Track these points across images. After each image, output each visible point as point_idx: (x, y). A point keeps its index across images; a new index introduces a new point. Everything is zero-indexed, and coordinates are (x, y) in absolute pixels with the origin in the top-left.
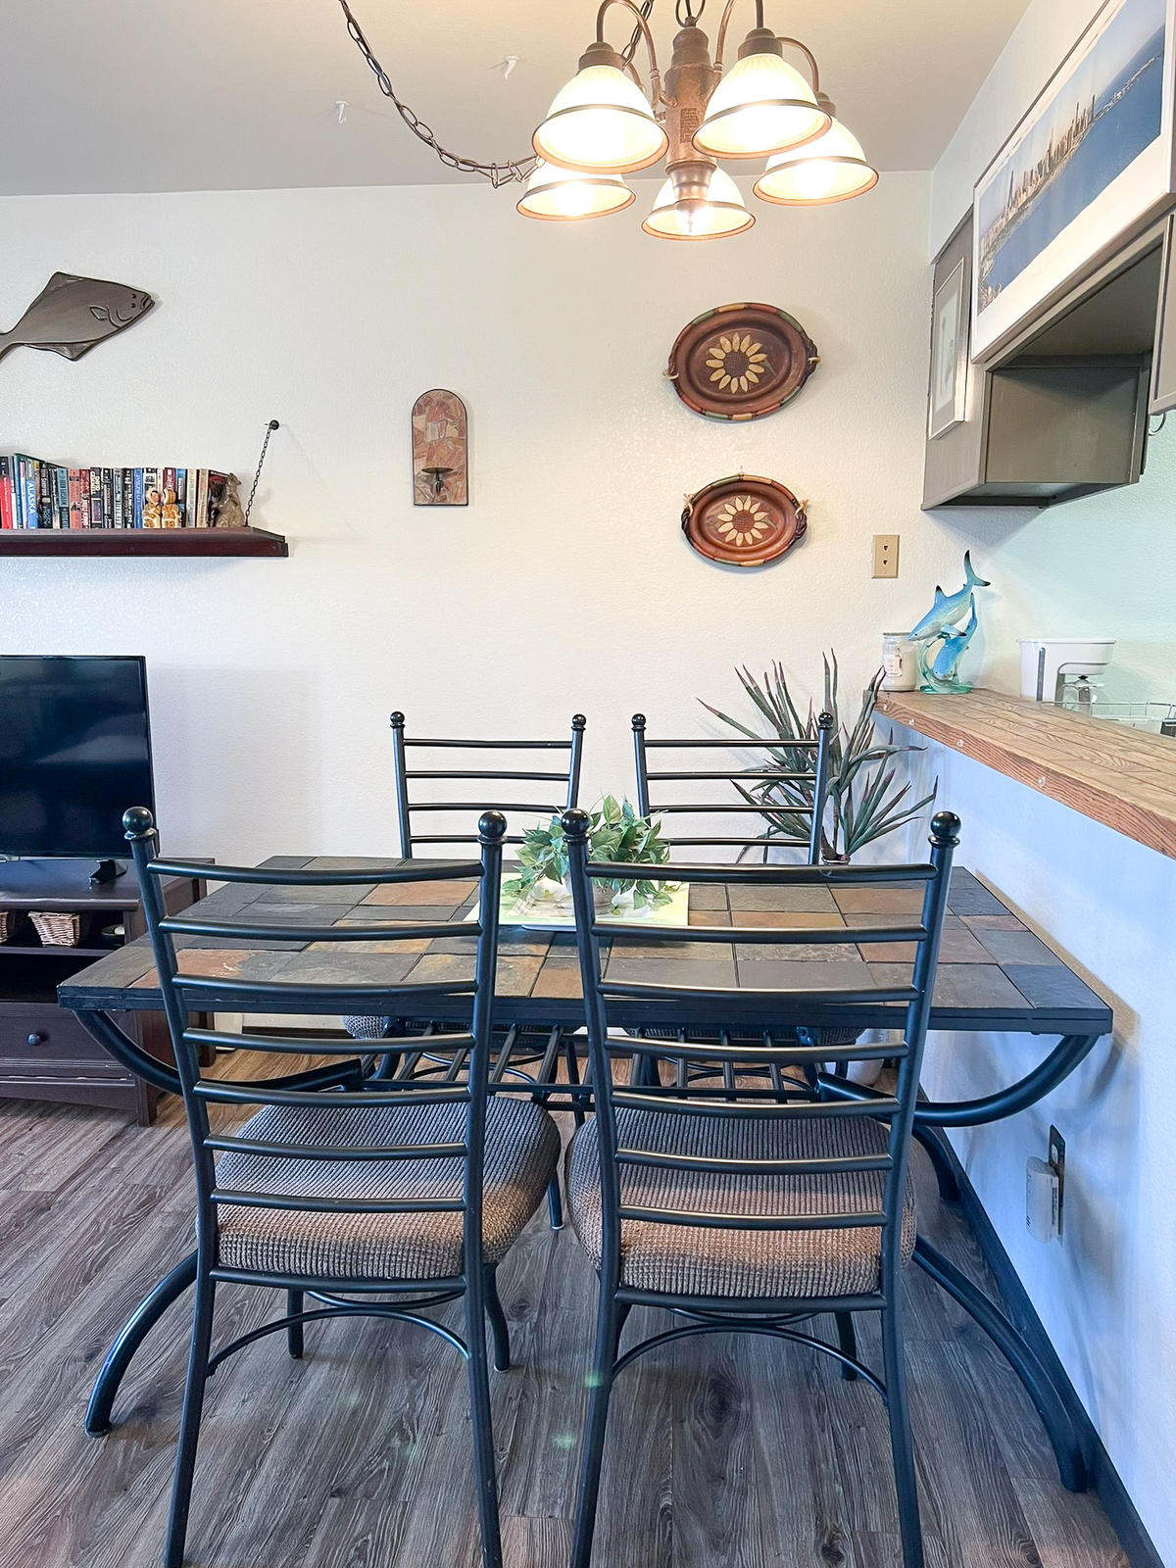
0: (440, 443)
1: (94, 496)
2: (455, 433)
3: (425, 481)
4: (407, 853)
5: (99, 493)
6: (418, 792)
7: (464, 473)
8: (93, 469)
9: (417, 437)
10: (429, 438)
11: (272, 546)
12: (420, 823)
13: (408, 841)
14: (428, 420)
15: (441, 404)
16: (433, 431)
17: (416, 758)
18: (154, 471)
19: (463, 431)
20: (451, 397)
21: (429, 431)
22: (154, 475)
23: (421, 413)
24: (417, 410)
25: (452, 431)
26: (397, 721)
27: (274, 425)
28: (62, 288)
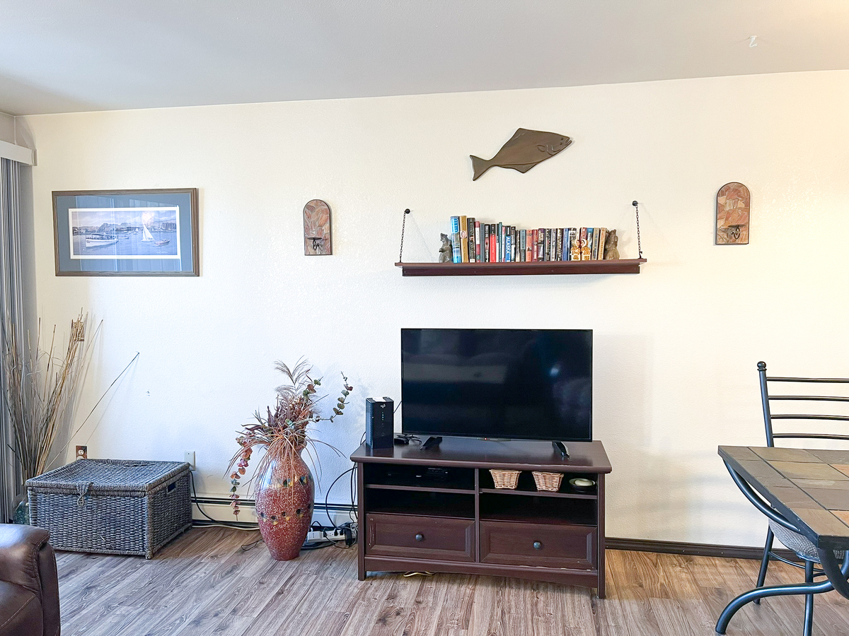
0: (734, 211)
1: (540, 243)
2: (743, 206)
3: (723, 232)
4: (771, 444)
5: (543, 242)
6: (776, 408)
7: (746, 225)
8: (540, 229)
9: (719, 208)
10: (727, 209)
11: (631, 268)
12: (778, 427)
13: (771, 437)
14: (727, 199)
15: (736, 190)
16: (730, 205)
17: (774, 388)
18: (575, 229)
19: (748, 205)
20: (741, 187)
21: (728, 204)
22: (574, 232)
23: (723, 195)
24: (721, 192)
25: (741, 204)
26: (762, 367)
27: (635, 204)
28: (522, 136)
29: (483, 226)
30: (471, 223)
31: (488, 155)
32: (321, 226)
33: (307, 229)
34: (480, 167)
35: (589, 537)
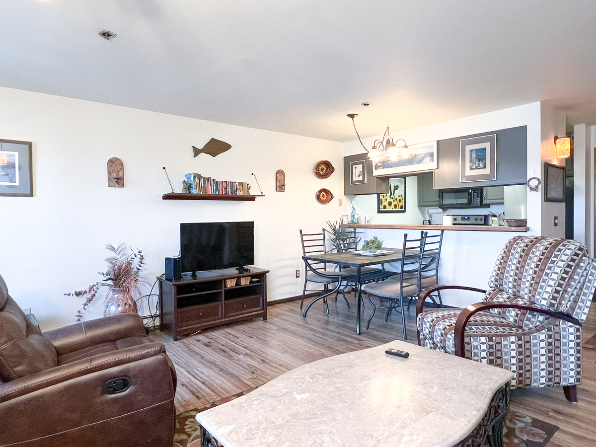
0: (281, 180)
1: (225, 187)
3: (278, 187)
7: (284, 185)
8: (224, 181)
9: (277, 178)
10: (279, 179)
11: (252, 199)
14: (279, 176)
15: (281, 173)
17: (305, 238)
18: (237, 182)
19: (284, 178)
20: (282, 171)
24: (277, 173)
26: (301, 231)
27: (252, 174)
28: (213, 142)
29: (204, 178)
30: (199, 177)
31: (200, 147)
32: (118, 172)
33: (110, 173)
34: (197, 152)
35: (261, 299)
